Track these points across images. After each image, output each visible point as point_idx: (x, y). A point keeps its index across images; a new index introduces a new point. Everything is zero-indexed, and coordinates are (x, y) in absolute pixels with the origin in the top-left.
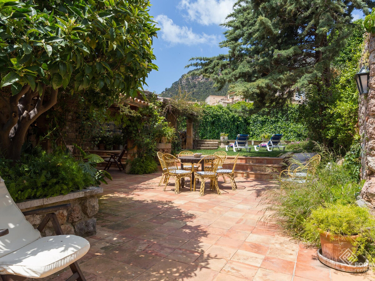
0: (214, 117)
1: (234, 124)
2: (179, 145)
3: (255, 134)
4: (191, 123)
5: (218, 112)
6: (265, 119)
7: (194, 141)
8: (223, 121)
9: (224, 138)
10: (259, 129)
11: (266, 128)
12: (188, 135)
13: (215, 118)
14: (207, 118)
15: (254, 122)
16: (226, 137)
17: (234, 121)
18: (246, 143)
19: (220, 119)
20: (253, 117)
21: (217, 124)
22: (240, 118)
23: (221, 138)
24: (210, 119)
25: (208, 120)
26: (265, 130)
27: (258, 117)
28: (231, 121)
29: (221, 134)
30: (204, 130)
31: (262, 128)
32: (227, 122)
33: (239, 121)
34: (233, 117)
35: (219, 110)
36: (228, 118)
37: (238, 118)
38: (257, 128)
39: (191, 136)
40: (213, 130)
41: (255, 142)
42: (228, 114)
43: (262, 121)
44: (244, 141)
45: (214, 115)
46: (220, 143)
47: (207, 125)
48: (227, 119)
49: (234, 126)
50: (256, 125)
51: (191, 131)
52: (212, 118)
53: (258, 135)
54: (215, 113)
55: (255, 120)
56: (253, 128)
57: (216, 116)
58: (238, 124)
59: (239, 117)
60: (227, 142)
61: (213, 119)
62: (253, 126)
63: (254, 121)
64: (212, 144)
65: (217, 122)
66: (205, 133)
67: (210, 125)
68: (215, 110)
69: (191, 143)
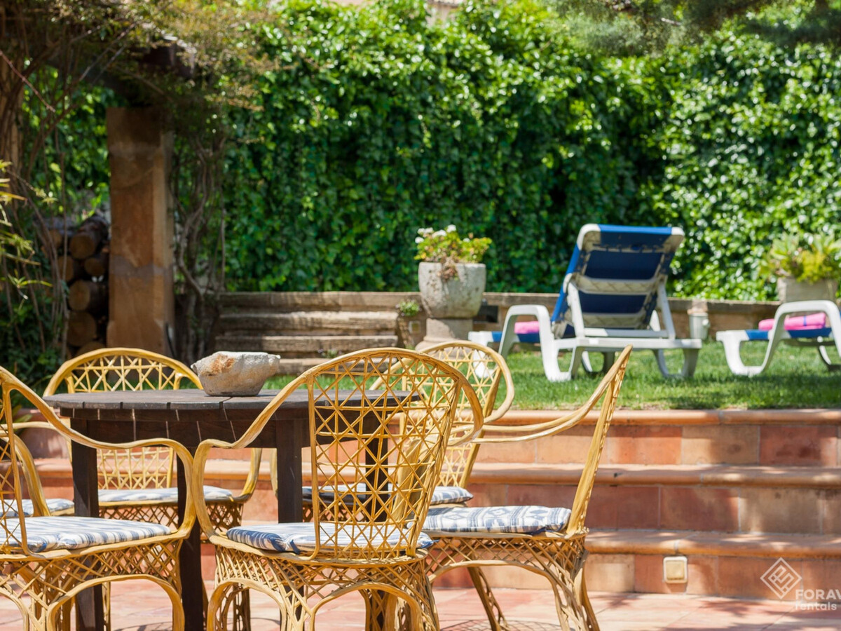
0: (357, 102)
1: (530, 163)
2: (48, 336)
3: (706, 250)
4: (155, 141)
5: (388, 50)
6: (786, 115)
7: (178, 305)
8: (436, 131)
9: (448, 277)
10: (744, 205)
11: (803, 199)
12: (124, 254)
13: (366, 112)
14: (296, 104)
15: (703, 147)
16: (470, 267)
17: (528, 140)
18: (653, 305)
19: (408, 117)
20: (690, 106)
21: (378, 165)
22: (578, 106)
23: (428, 273)
24: (321, 114)
25: (299, 125)
26: (791, 213)
27: (729, 101)
28: (502, 135)
29: (425, 236)
30: (269, 213)
31: (770, 197)
32: (467, 146)
33: (575, 139)
34: (521, 99)
35: (400, 41)
36: (475, 109)
37: (561, 109)
38: (725, 199)
39: (149, 259)
40: (347, 218)
41: (713, 310)
42: (474, 78)
43: (768, 139)
44: (635, 287)
45: (354, 76)
46: (416, 319)
47: (291, 173)
48: (467, 119)
49: (525, 183)
50: (716, 171)
51: (148, 218)
52: (340, 105)
53: (736, 257)
54: (361, 63)
55: (708, 127)
56: (691, 196)
57: (368, 94)
58: (560, 164)
59: (567, 102)
60: (475, 305)
61: (343, 116)
62: (691, 185)
63: (696, 140)
64: (346, 332)
65: (378, 141)
66: (278, 240)
67: (323, 166)
68: (364, 34)
69: (155, 327)
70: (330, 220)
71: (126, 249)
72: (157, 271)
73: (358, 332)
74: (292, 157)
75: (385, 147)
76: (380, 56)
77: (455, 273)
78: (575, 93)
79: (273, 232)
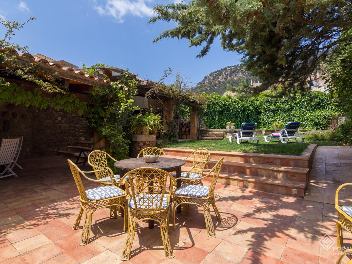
1: (244, 113)
2: (176, 136)
3: (266, 123)
4: (195, 112)
5: (227, 101)
6: (277, 107)
7: (198, 131)
8: (233, 110)
9: (230, 128)
10: (271, 118)
11: (279, 117)
13: (224, 108)
14: (216, 107)
16: (233, 127)
17: (244, 110)
18: (253, 133)
19: (229, 108)
20: (264, 106)
21: (225, 114)
22: (250, 107)
23: (227, 127)
24: (218, 108)
25: (216, 110)
26: (277, 118)
27: (269, 106)
28: (241, 110)
29: (228, 123)
30: (212, 120)
31: (274, 117)
32: (237, 111)
33: (250, 110)
34: (243, 106)
36: (238, 107)
37: (248, 107)
38: (269, 117)
39: (194, 126)
40: (222, 120)
41: (265, 131)
42: (237, 104)
43: (275, 110)
44: (250, 131)
45: (223, 104)
46: (226, 133)
47: (215, 115)
48: (236, 108)
49: (244, 115)
50: (268, 114)
51: (194, 121)
53: (270, 124)
54: (223, 102)
55: (267, 109)
56: (264, 117)
57: (224, 106)
58: (248, 113)
59: (249, 106)
60: (233, 131)
61: (221, 109)
62: (264, 115)
63: (265, 110)
64: (217, 134)
65: (226, 111)
66: (213, 123)
67: (219, 114)
68: (224, 99)
69: (195, 133)
70: (220, 120)
71: (192, 124)
72: (195, 127)
73: (219, 134)
74: (215, 113)
75: (226, 112)
76: (226, 102)
77: (231, 127)
78: (250, 105)
79: (213, 122)
